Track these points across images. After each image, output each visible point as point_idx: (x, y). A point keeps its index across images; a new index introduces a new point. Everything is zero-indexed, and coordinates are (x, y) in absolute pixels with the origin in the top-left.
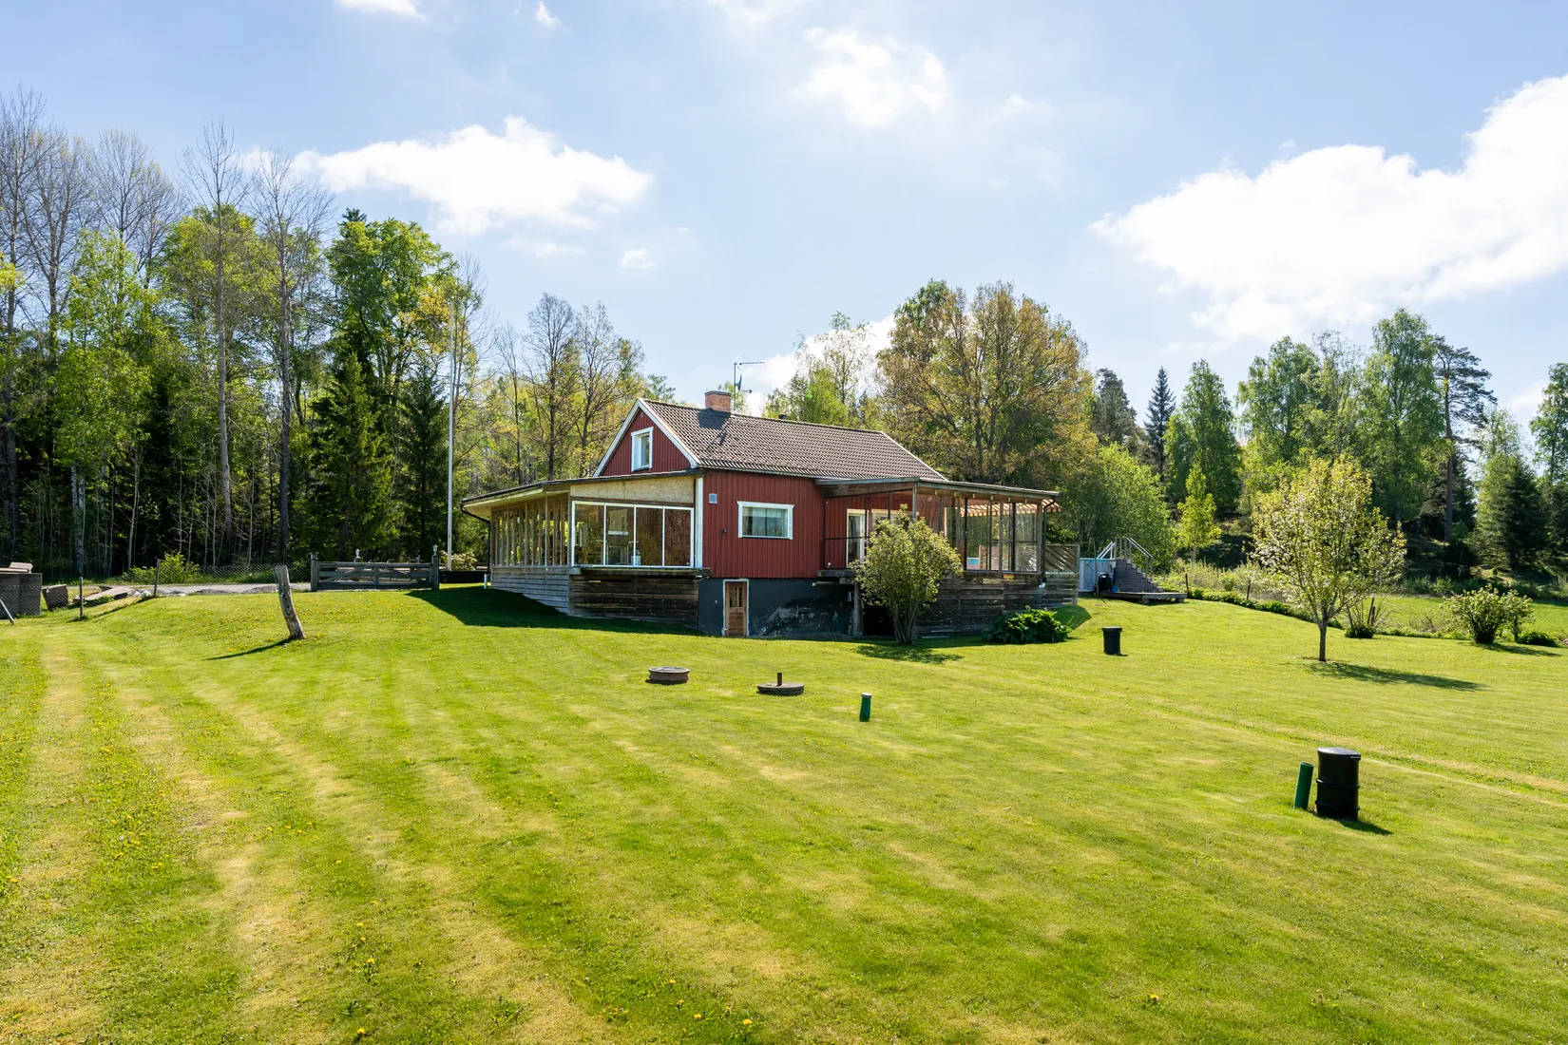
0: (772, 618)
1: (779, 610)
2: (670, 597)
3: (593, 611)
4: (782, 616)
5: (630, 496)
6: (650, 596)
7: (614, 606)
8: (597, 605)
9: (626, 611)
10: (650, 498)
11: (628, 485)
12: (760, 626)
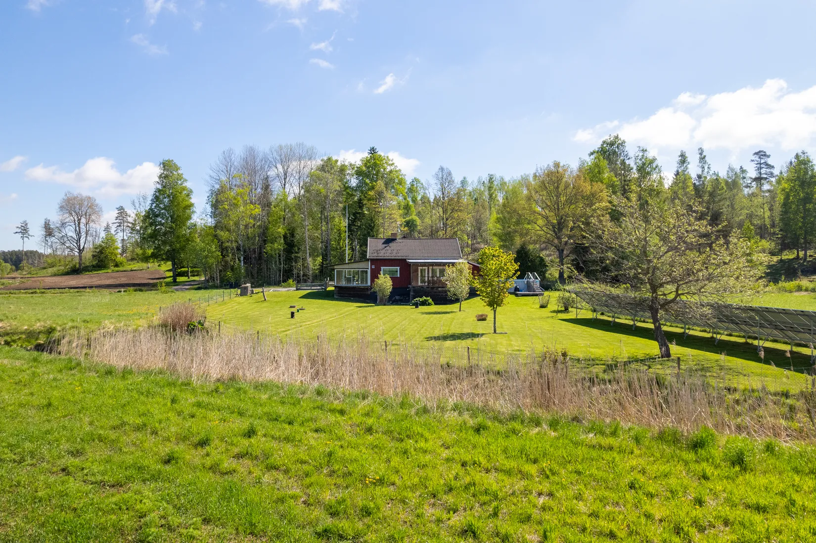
0: (393, 299)
2: (362, 293)
3: (341, 296)
4: (397, 298)
5: (350, 267)
6: (356, 292)
7: (346, 295)
9: (349, 297)
11: (350, 264)
12: (389, 301)
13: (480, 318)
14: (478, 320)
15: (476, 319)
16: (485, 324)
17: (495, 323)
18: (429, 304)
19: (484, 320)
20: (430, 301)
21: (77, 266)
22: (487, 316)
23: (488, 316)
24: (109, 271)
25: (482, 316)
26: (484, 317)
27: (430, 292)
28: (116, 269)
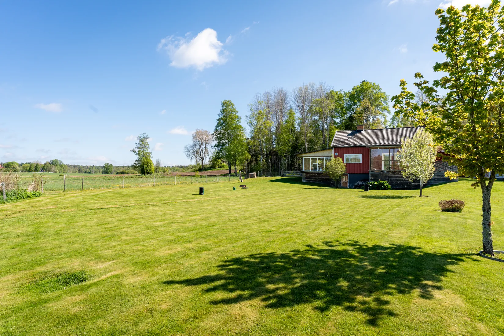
0: (356, 184)
1: (359, 182)
2: (326, 178)
3: (308, 181)
4: (360, 184)
5: (316, 155)
6: (321, 178)
7: (312, 180)
8: (309, 179)
9: (315, 181)
10: (321, 155)
11: (315, 153)
12: (352, 186)
13: (446, 207)
14: (444, 210)
15: (439, 208)
16: (456, 220)
17: (486, 224)
18: (386, 188)
19: (457, 210)
20: (387, 184)
21: (201, 167)
22: (462, 204)
23: (466, 205)
24: (215, 170)
25: (452, 202)
26: (455, 205)
27: (391, 177)
28: (219, 169)
